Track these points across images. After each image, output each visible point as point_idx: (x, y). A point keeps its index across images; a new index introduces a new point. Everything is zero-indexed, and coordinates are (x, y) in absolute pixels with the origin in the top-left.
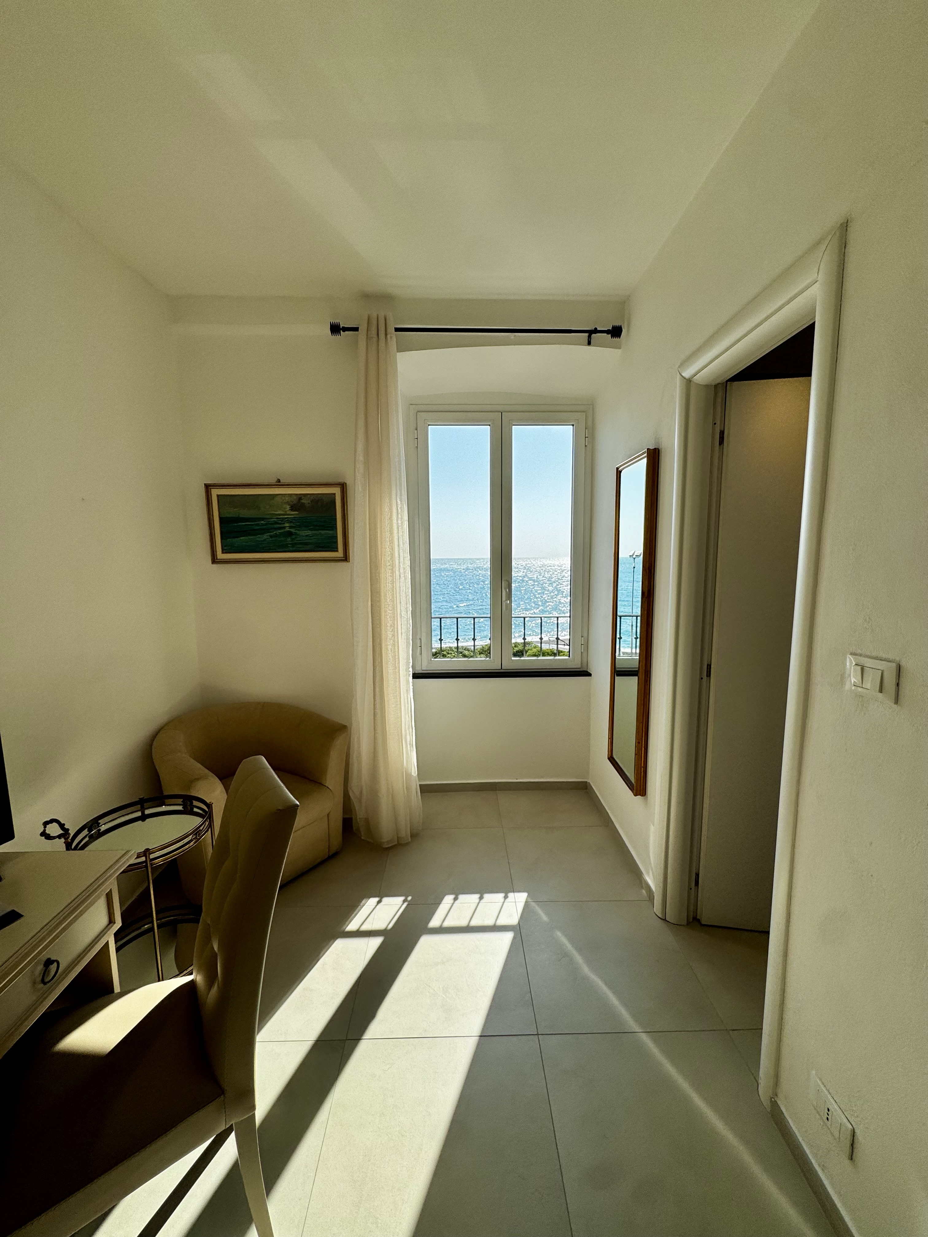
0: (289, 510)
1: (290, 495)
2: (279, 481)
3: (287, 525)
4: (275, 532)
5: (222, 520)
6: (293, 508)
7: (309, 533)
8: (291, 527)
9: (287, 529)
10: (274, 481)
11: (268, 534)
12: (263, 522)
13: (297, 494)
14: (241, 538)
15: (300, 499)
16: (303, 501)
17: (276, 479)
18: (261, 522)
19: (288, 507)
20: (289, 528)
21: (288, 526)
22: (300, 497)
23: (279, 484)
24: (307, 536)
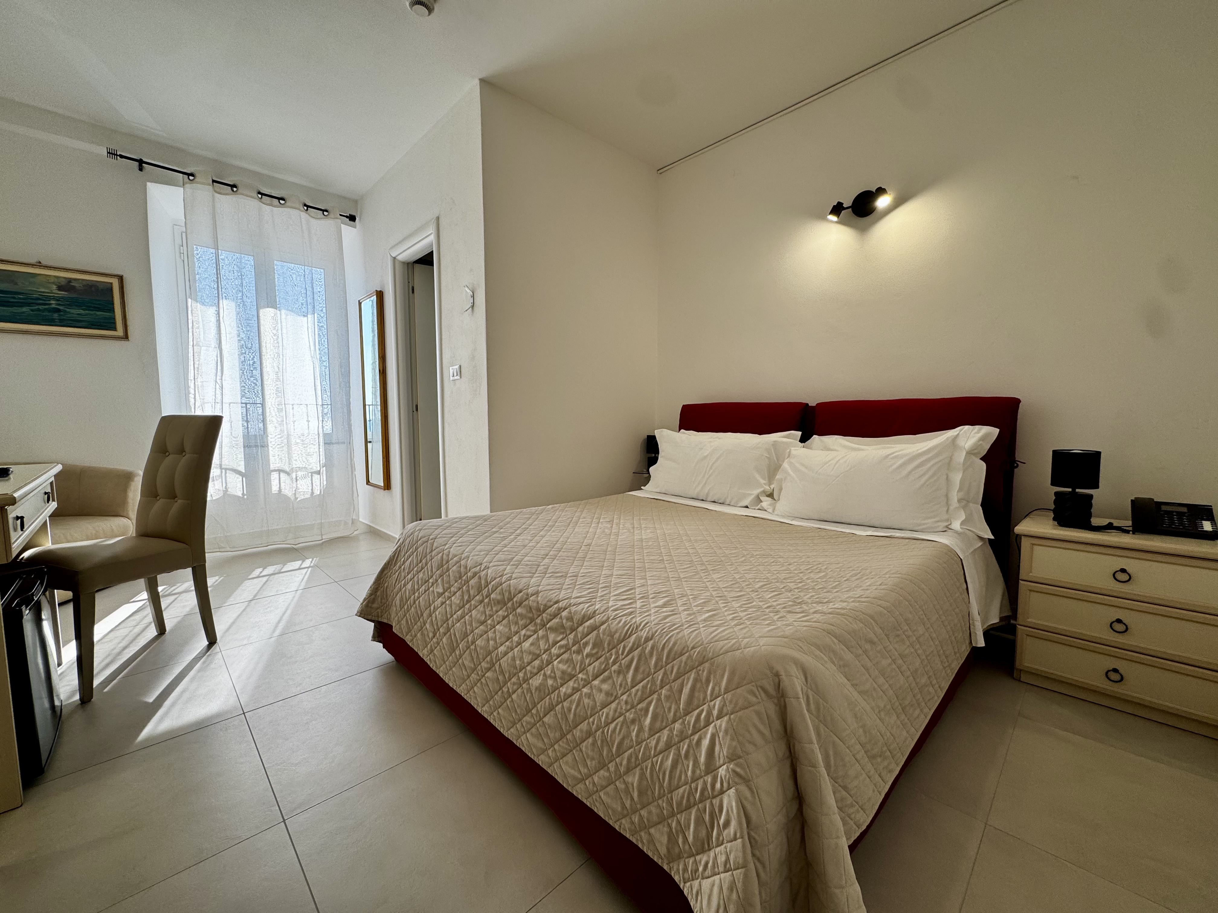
2: (40, 263)
10: (33, 262)
13: (65, 277)
17: (36, 261)
23: (39, 265)
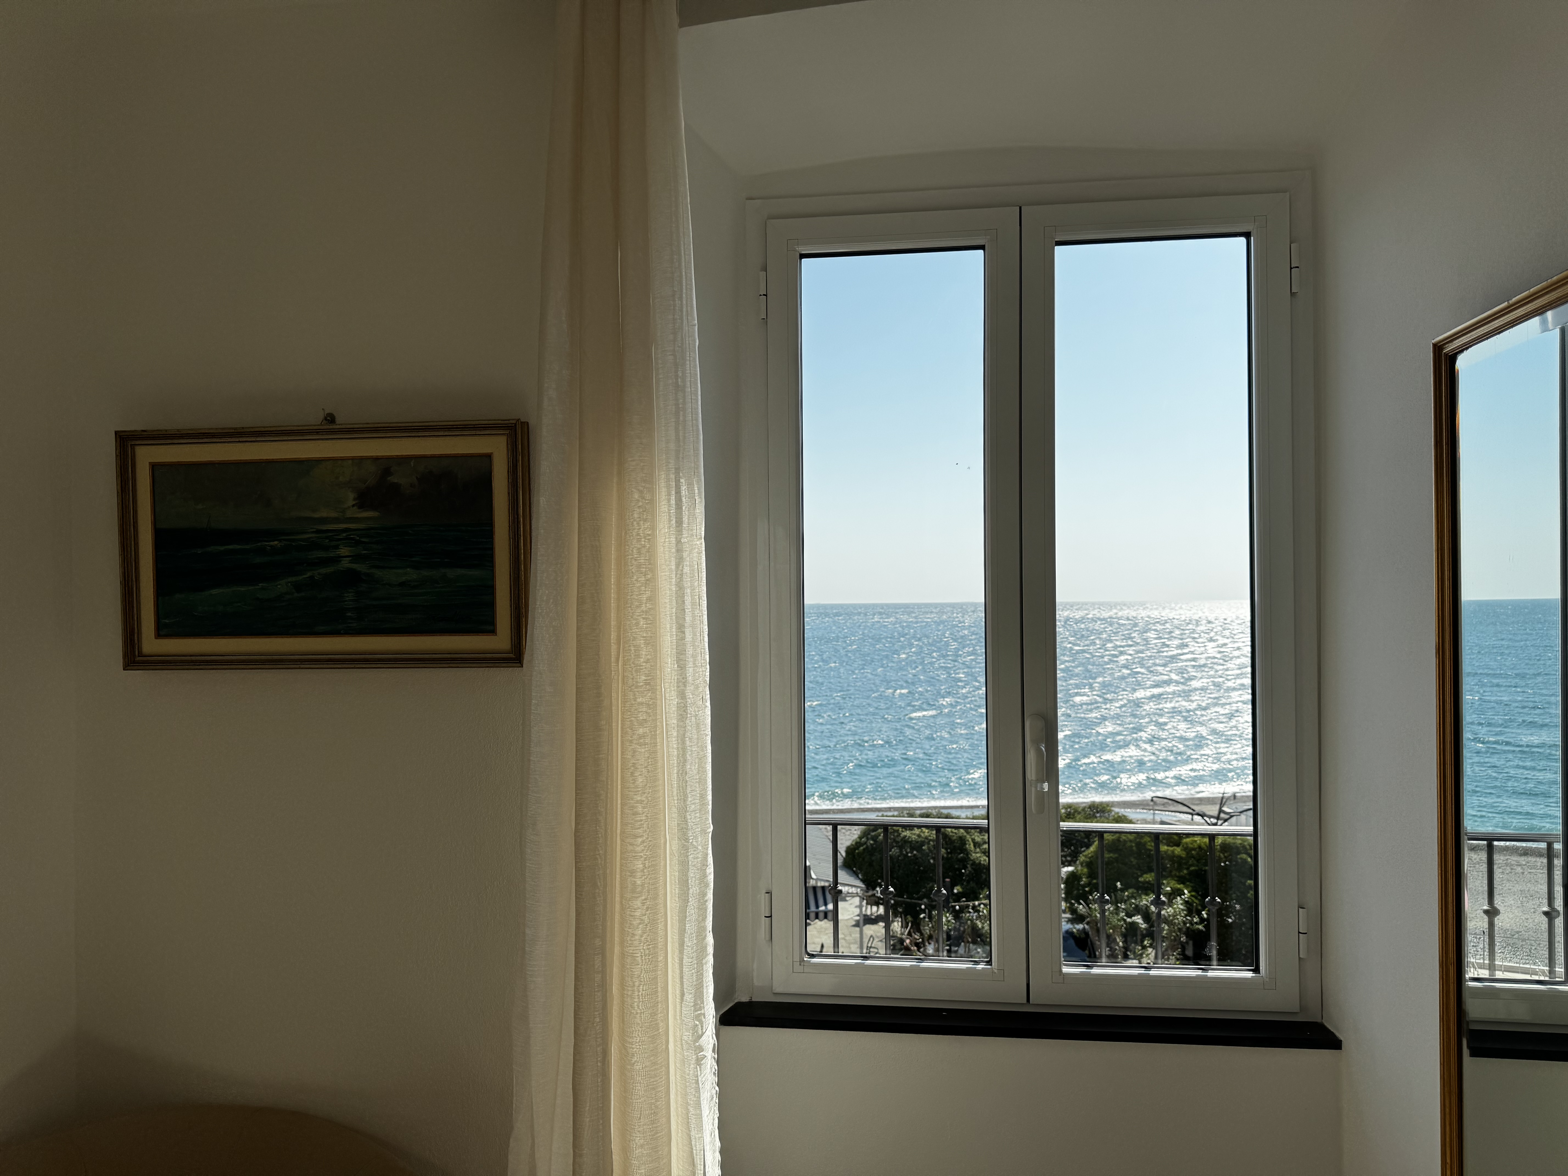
0: (353, 506)
1: (359, 461)
2: (330, 419)
3: (344, 551)
4: (309, 574)
5: (161, 536)
6: (365, 499)
7: (411, 575)
8: (356, 558)
9: (345, 564)
10: (314, 418)
11: (290, 579)
12: (276, 542)
13: (376, 459)
14: (214, 592)
15: (387, 472)
16: (393, 479)
17: (321, 416)
18: (272, 543)
19: (350, 498)
20: (350, 562)
21: (347, 554)
22: (386, 465)
23: (331, 427)
24: (402, 584)
